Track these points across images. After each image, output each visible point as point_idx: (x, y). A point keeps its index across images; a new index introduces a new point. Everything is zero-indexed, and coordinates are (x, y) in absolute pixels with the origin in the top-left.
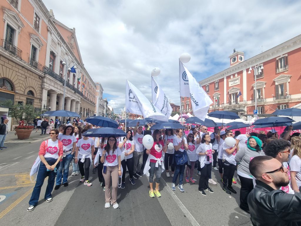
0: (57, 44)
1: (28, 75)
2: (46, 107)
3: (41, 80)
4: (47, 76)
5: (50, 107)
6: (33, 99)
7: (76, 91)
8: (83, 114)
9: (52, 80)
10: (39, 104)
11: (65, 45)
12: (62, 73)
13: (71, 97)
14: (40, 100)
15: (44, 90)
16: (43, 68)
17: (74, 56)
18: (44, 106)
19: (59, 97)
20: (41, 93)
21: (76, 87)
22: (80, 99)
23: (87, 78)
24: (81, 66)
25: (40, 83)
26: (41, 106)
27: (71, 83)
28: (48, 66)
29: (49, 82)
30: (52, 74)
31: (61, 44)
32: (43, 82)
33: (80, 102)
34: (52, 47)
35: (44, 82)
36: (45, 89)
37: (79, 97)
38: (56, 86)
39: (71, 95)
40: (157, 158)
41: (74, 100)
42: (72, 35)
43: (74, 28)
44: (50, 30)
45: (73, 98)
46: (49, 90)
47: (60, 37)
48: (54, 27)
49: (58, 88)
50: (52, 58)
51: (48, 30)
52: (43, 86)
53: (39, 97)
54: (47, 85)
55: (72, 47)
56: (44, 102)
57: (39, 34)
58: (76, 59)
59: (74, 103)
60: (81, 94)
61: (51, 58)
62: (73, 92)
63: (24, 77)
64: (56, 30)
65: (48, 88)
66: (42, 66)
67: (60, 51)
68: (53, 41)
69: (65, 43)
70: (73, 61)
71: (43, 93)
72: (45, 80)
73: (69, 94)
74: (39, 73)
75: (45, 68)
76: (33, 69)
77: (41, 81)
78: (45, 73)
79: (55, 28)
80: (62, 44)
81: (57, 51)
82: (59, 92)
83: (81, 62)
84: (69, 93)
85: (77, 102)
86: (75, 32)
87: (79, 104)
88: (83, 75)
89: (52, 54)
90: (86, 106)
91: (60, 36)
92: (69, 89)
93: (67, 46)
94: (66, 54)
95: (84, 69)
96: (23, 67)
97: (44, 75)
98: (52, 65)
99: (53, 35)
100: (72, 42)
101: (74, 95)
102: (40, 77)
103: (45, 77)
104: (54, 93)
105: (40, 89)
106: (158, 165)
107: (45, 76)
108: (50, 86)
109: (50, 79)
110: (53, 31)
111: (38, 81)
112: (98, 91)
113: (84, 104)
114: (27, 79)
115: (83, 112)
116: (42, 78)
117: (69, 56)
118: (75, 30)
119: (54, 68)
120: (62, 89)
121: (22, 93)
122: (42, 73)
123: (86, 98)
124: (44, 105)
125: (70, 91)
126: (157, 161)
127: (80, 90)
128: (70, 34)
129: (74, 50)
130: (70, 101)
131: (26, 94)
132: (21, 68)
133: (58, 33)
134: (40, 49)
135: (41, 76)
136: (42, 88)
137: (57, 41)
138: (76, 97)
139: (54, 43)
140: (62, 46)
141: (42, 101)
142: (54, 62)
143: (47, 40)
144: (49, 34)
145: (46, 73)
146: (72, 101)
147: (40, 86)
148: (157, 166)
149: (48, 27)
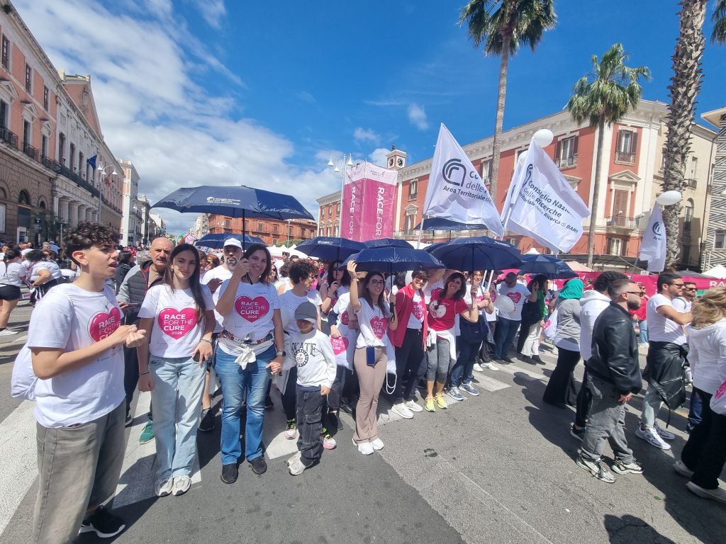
0: (67, 118)
1: (40, 180)
3: (51, 182)
4: (62, 177)
6: (45, 213)
7: (95, 193)
11: (76, 112)
12: (73, 165)
13: (87, 204)
15: (55, 198)
16: (53, 164)
17: (87, 126)
19: (71, 205)
20: (52, 203)
22: (97, 205)
24: (98, 140)
25: (50, 188)
28: (57, 159)
29: (60, 185)
31: (71, 114)
32: (54, 186)
34: (61, 126)
35: (56, 186)
37: (97, 202)
39: (87, 201)
41: (90, 208)
43: (89, 76)
44: (59, 100)
45: (90, 206)
46: (60, 197)
47: (69, 104)
49: (72, 192)
51: (57, 102)
52: (53, 192)
53: (50, 209)
54: (59, 190)
55: (85, 111)
57: (49, 114)
58: (90, 131)
59: (90, 214)
60: (101, 196)
61: (60, 144)
62: (91, 194)
64: (66, 95)
65: (60, 194)
66: (53, 162)
68: (62, 115)
69: (75, 109)
70: (86, 135)
71: (54, 202)
72: (57, 182)
73: (84, 199)
78: (56, 172)
80: (73, 114)
81: (67, 129)
82: (72, 198)
83: (98, 133)
84: (84, 197)
87: (98, 216)
89: (62, 137)
91: (69, 101)
92: (84, 191)
93: (78, 114)
94: (78, 127)
95: (104, 143)
97: (56, 175)
99: (62, 106)
101: (91, 201)
103: (57, 179)
104: (65, 200)
105: (51, 197)
107: (58, 177)
108: (62, 191)
109: (64, 181)
110: (63, 101)
111: (48, 185)
112: (127, 181)
114: (40, 186)
117: (81, 130)
119: (64, 160)
120: (76, 193)
121: (36, 206)
122: (54, 174)
123: (106, 202)
125: (85, 194)
129: (88, 115)
130: (85, 210)
131: (39, 206)
132: (36, 173)
135: (52, 178)
137: (66, 112)
138: (94, 204)
139: (63, 118)
140: (72, 117)
143: (56, 118)
145: (59, 173)
146: (88, 211)
147: (50, 193)
149: (57, 98)
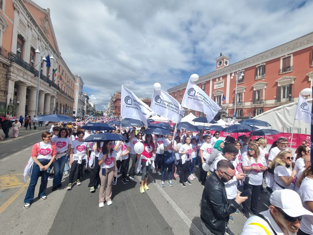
0: (27, 27)
2: (12, 101)
3: (5, 68)
4: (15, 65)
5: (18, 102)
7: (51, 84)
8: (59, 110)
9: (21, 70)
10: (4, 98)
11: (37, 28)
12: (33, 62)
13: (46, 90)
14: (4, 93)
15: (10, 81)
16: (8, 54)
17: (48, 42)
19: (29, 90)
20: (7, 84)
21: (51, 78)
22: (56, 93)
23: (64, 69)
24: (57, 55)
25: (5, 73)
26: (6, 100)
27: (45, 73)
28: (15, 53)
29: (16, 72)
30: (20, 62)
31: (31, 26)
32: (9, 71)
33: (56, 97)
34: (20, 30)
35: (11, 72)
36: (12, 80)
37: (54, 90)
38: (25, 77)
39: (45, 88)
40: (147, 158)
41: (48, 94)
42: (45, 17)
43: (49, 9)
44: (17, 8)
45: (48, 92)
46: (16, 81)
47: (30, 18)
48: (22, 5)
49: (28, 79)
50: (21, 43)
51: (14, 9)
52: (8, 76)
53: (4, 89)
54: (15, 75)
55: (46, 31)
56: (11, 95)
57: (3, 11)
58: (50, 46)
59: (49, 98)
60: (57, 87)
61: (18, 43)
62: (48, 84)
64: (25, 9)
65: (15, 78)
66: (8, 52)
67: (30, 35)
68: (21, 21)
69: (36, 26)
70: (47, 48)
71: (8, 84)
72: (12, 69)
73: (42, 87)
74: (4, 60)
75: (10, 54)
77: (5, 70)
78: (11, 61)
79: (24, 6)
80: (34, 27)
81: (27, 35)
82: (29, 84)
83: (57, 50)
84: (42, 85)
85: (53, 97)
86: (49, 13)
87: (55, 99)
88: (60, 66)
89: (20, 37)
90: (64, 102)
91: (30, 16)
92: (42, 81)
93: (39, 30)
94: (39, 39)
95: (61, 58)
97: (11, 62)
98: (20, 51)
99: (20, 15)
100: (46, 25)
101: (48, 89)
102: (5, 66)
103: (11, 66)
104: (23, 84)
105: (5, 80)
106: (148, 163)
107: (12, 64)
108: (18, 77)
109: (18, 68)
110: (21, 10)
111: (2, 69)
112: (77, 84)
113: (61, 98)
115: (59, 108)
116: (7, 67)
117: (42, 42)
118: (49, 11)
119: (22, 56)
120: (33, 81)
122: (8, 61)
123: (63, 92)
124: (11, 99)
125: (43, 84)
126: (147, 160)
127: (56, 82)
128: (43, 16)
129: (48, 35)
130: (44, 95)
133: (28, 13)
134: (4, 31)
135: (5, 64)
136: (7, 79)
137: (26, 22)
138: (51, 91)
139: (22, 24)
140: (32, 29)
141: (7, 94)
142: (23, 48)
143: (13, 20)
144: (16, 13)
145: (13, 61)
146: (47, 95)
147: (5, 76)
148: (147, 165)
149: (15, 5)
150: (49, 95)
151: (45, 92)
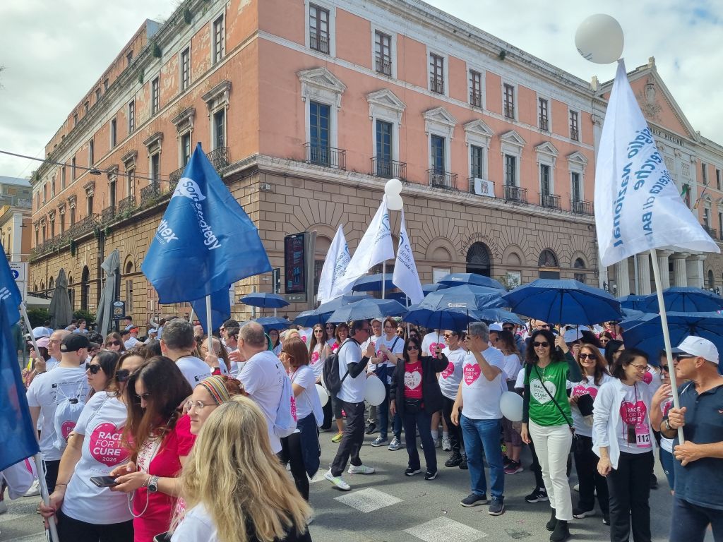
1: (573, 232)
2: (607, 286)
3: (592, 231)
5: (616, 286)
6: (585, 274)
10: (595, 282)
14: (595, 274)
17: (661, 132)
18: (604, 285)
24: (689, 143)
25: (590, 239)
26: (598, 285)
33: (703, 256)
42: (647, 82)
43: (652, 59)
44: (596, 118)
51: (593, 123)
53: (593, 267)
55: (652, 111)
56: (603, 276)
57: (580, 143)
58: (669, 135)
59: (681, 265)
63: (567, 237)
70: (660, 145)
71: (598, 257)
74: (588, 220)
76: (578, 218)
77: (592, 234)
83: (687, 135)
85: (692, 259)
86: (654, 67)
87: (700, 264)
88: (703, 167)
96: (565, 221)
100: (651, 97)
102: (591, 227)
105: (592, 251)
111: (588, 234)
114: (573, 240)
116: (593, 227)
118: (654, 61)
121: (568, 266)
124: (604, 282)
128: (642, 85)
131: (573, 266)
132: (561, 224)
134: (584, 172)
135: (591, 225)
136: (596, 248)
141: (598, 274)
143: (593, 144)
144: (595, 129)
146: (673, 258)
147: (591, 245)
149: (593, 117)
150: (681, 257)
151: (668, 251)
